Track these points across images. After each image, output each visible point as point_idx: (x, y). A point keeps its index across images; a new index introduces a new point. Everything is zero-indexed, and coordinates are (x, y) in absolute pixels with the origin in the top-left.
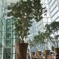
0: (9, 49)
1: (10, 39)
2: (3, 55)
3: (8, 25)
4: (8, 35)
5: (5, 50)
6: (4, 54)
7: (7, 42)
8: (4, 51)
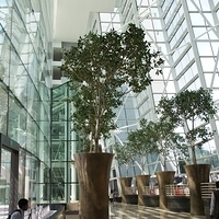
0: (60, 171)
1: (60, 143)
2: (42, 186)
3: (55, 104)
4: (55, 132)
5: (49, 173)
6: (45, 183)
7: (53, 151)
8: (45, 175)
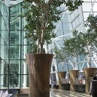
2: (2, 77)
3: (12, 18)
4: (12, 39)
6: (5, 74)
7: (11, 52)
8: (5, 69)
